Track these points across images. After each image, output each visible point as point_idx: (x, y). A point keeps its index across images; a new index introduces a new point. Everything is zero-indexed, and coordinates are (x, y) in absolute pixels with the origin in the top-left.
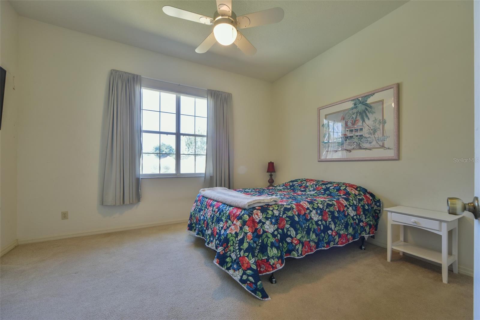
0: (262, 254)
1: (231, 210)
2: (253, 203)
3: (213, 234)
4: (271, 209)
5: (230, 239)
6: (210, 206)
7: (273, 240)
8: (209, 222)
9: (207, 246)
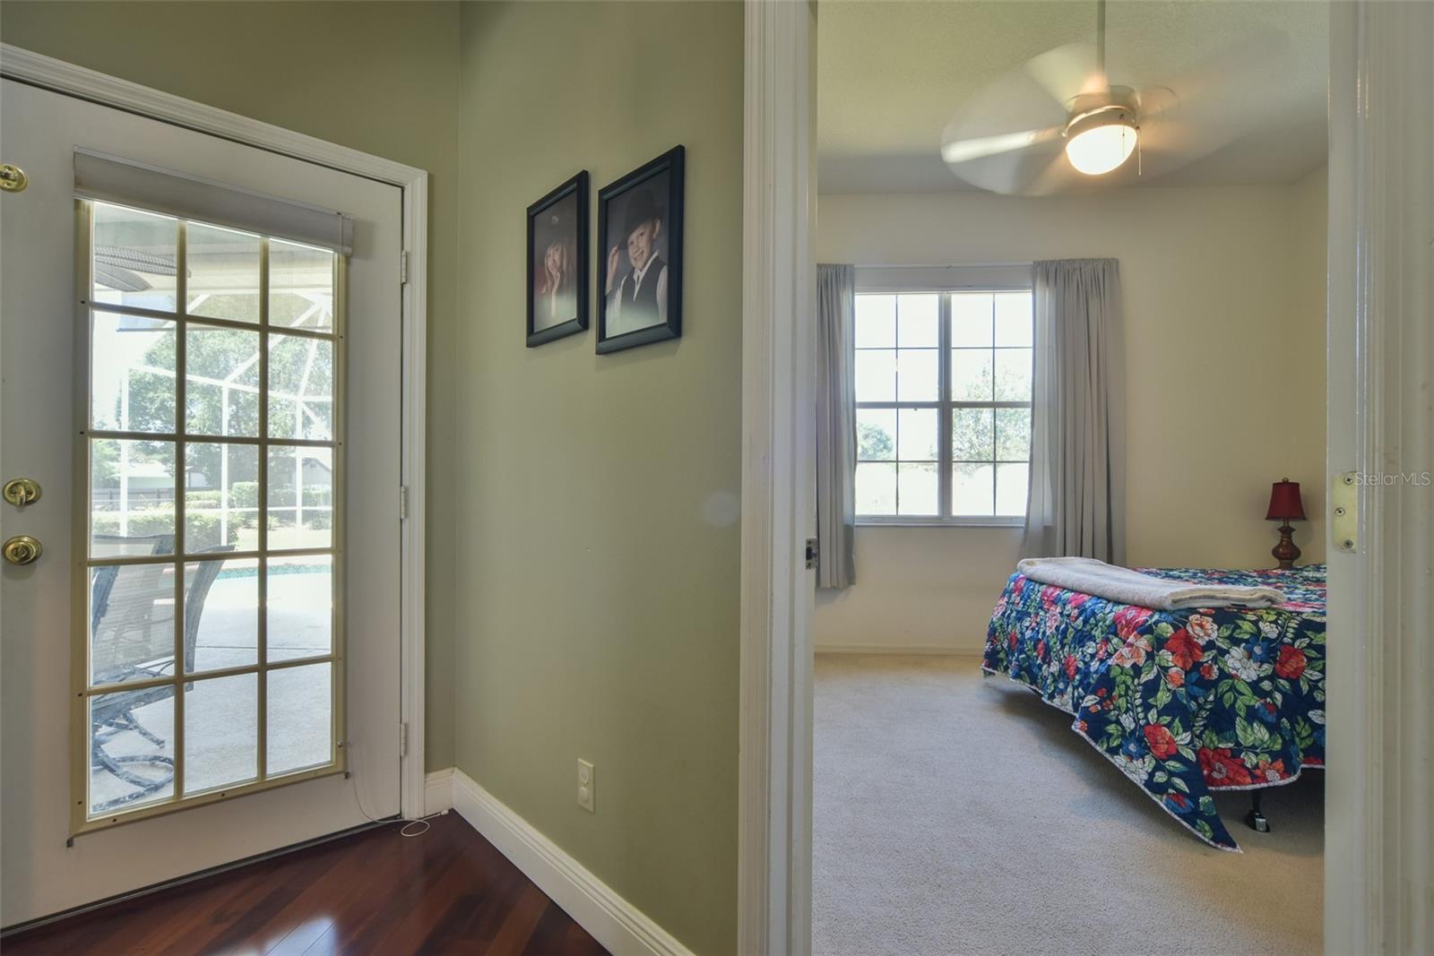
0: (1217, 734)
1: (1121, 611)
2: (1188, 596)
3: (1065, 673)
4: (1251, 617)
5: (1118, 679)
6: (1054, 602)
7: (1257, 703)
8: (1051, 643)
9: (1049, 702)
